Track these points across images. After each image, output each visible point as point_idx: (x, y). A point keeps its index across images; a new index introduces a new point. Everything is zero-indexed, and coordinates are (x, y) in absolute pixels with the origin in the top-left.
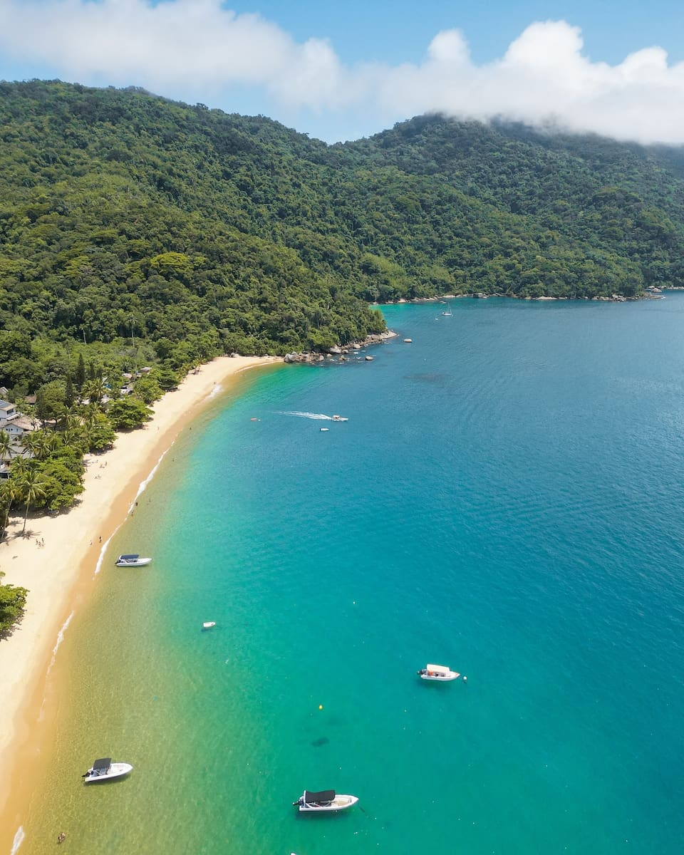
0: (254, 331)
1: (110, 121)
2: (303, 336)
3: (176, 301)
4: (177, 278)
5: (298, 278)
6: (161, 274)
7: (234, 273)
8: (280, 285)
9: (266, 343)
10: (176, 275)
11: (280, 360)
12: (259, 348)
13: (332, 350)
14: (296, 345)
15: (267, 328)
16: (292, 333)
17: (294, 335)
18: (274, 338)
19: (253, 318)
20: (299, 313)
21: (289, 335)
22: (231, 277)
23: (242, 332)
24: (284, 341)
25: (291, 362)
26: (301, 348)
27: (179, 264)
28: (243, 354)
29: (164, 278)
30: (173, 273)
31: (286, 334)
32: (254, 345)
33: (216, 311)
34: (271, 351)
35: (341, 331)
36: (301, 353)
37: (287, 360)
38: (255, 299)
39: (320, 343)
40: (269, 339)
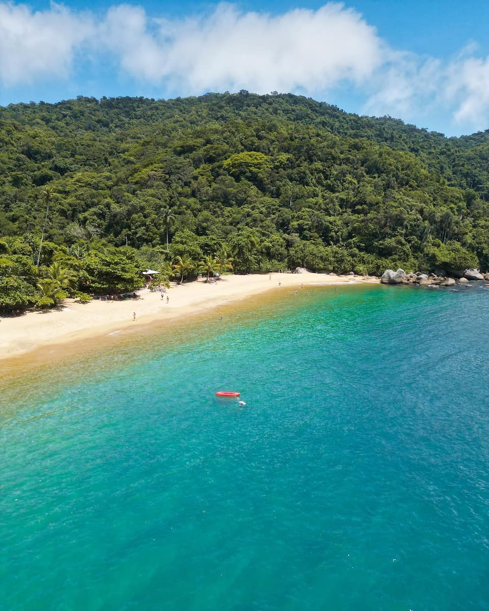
0: (338, 241)
1: (254, 106)
2: (417, 249)
3: (240, 203)
4: (248, 178)
5: (416, 179)
6: (232, 175)
7: (324, 173)
8: (388, 186)
9: (353, 255)
10: (249, 174)
11: (374, 280)
12: (341, 261)
13: (469, 272)
14: (404, 260)
15: (359, 234)
16: (399, 242)
17: (403, 245)
18: (368, 250)
19: (339, 223)
20: (414, 215)
21: (394, 244)
22: (319, 178)
23: (320, 240)
24: (385, 253)
25: (392, 282)
26: (413, 266)
27: (255, 161)
28: (312, 269)
29: (234, 179)
30: (245, 173)
31: (390, 242)
32: (334, 257)
33: (287, 212)
34: (360, 267)
35: (483, 248)
36: (412, 273)
37: (385, 280)
38: (347, 202)
39: (447, 260)
40: (360, 249)
